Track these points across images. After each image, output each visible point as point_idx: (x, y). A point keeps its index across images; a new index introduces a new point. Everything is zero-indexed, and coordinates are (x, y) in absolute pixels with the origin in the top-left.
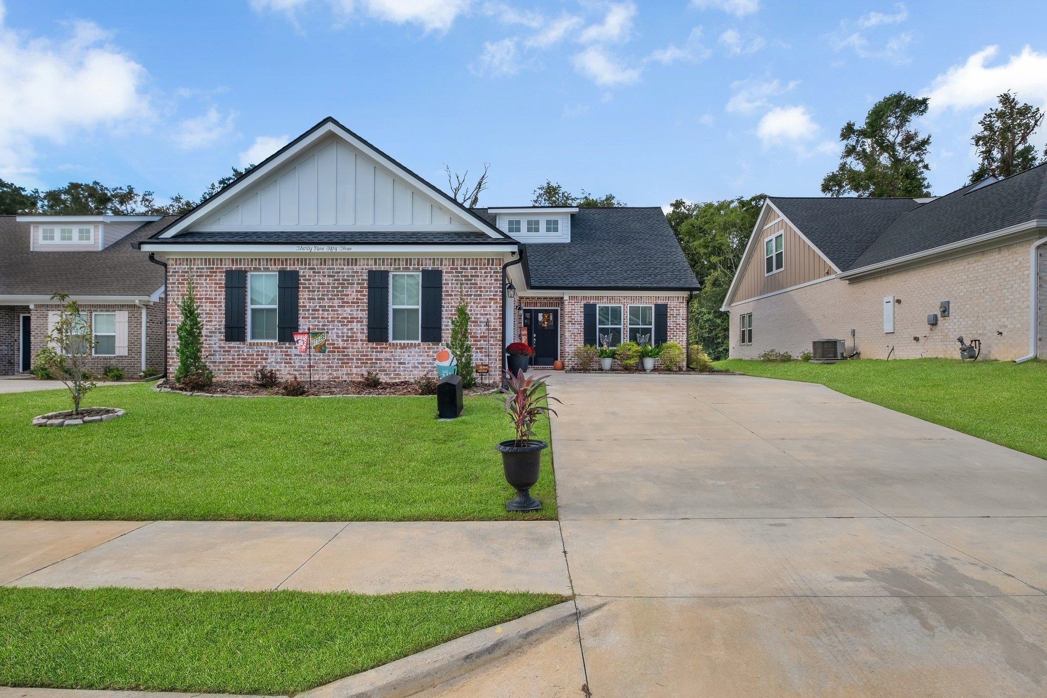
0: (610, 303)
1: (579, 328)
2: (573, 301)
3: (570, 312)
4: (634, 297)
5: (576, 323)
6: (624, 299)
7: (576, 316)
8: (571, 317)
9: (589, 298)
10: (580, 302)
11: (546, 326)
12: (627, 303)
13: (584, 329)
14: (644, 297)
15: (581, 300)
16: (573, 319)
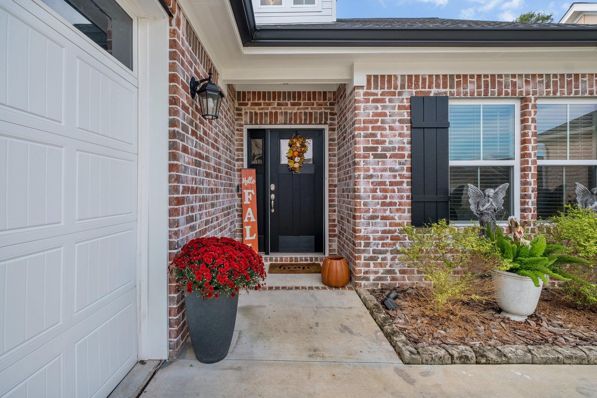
0: (486, 93)
1: (397, 167)
2: (379, 91)
3: (371, 122)
4: (555, 76)
5: (388, 154)
6: (527, 82)
7: (388, 132)
8: (374, 135)
9: (424, 80)
10: (400, 94)
11: (297, 165)
12: (535, 93)
13: (411, 170)
14: (584, 76)
15: (403, 87)
16: (378, 142)
